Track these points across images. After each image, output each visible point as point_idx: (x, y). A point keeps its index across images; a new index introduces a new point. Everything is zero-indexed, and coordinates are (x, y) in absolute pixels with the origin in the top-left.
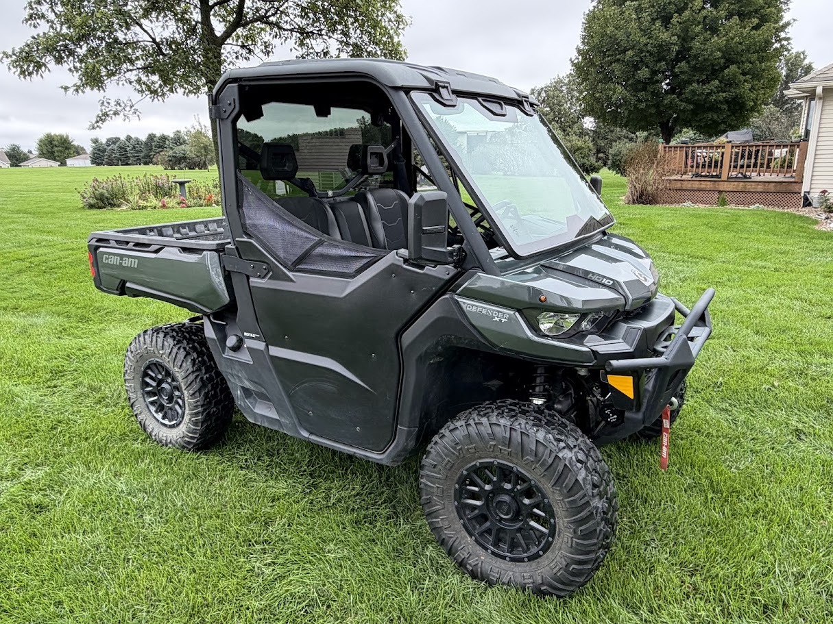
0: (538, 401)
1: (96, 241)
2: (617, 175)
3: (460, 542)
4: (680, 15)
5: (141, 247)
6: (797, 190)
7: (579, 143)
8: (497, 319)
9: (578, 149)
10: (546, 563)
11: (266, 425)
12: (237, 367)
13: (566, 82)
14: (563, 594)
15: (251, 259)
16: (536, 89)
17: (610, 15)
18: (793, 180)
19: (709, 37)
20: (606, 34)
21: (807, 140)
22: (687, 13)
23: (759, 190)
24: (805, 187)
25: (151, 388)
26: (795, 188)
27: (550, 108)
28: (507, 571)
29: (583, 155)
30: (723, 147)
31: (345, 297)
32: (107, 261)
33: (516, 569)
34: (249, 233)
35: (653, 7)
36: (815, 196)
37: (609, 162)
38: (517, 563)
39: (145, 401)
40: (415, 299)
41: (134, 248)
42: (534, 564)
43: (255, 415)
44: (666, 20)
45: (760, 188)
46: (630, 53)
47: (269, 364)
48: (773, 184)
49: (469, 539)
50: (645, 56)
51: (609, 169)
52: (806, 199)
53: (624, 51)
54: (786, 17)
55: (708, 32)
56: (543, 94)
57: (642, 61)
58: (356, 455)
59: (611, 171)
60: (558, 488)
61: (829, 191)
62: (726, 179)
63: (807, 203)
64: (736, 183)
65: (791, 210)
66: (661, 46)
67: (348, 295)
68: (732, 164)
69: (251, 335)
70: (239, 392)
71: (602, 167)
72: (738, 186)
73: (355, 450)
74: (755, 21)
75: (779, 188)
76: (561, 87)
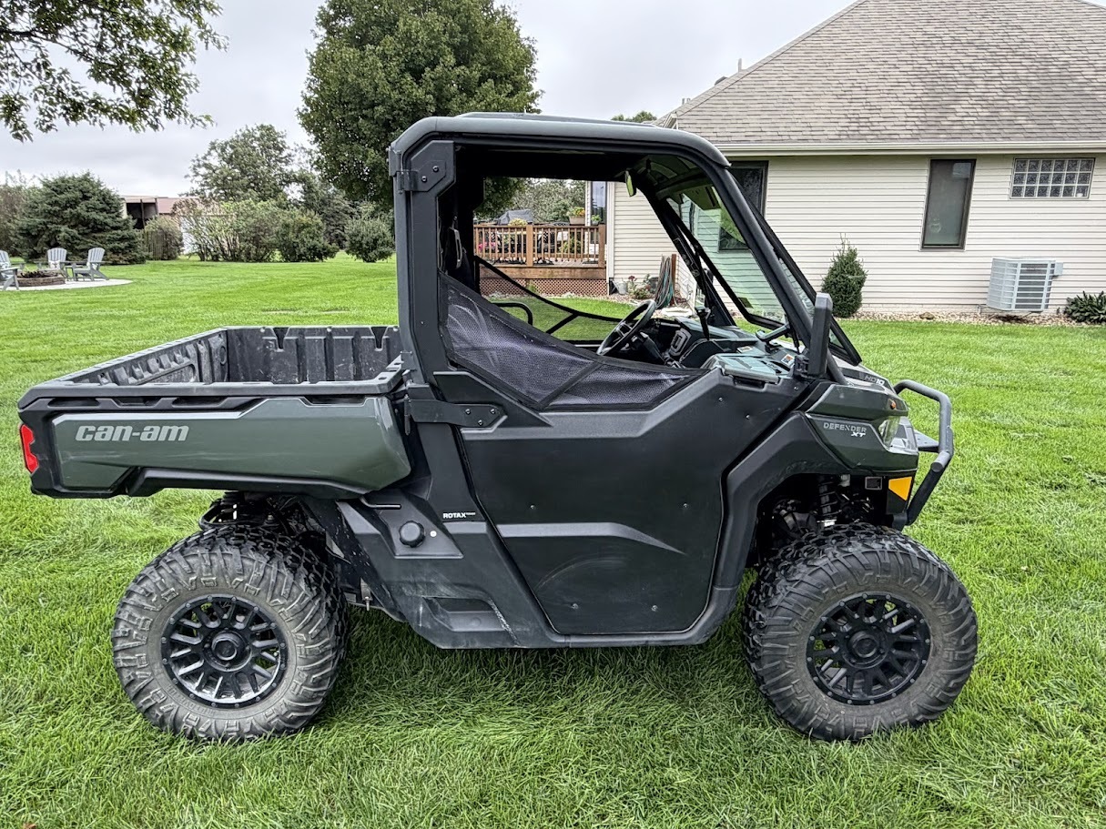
0: (829, 523)
1: (50, 404)
2: (358, 261)
3: (816, 704)
4: (432, 70)
5: (201, 403)
6: (602, 277)
7: (305, 219)
8: (855, 434)
9: (304, 227)
10: (920, 689)
11: (477, 645)
12: (427, 570)
13: (258, 135)
14: (935, 717)
15: (466, 400)
16: (218, 142)
17: (350, 58)
18: (595, 265)
19: (465, 99)
20: (347, 81)
21: (605, 224)
22: (439, 68)
23: (567, 277)
24: (609, 274)
25: (188, 650)
26: (599, 274)
27: (241, 169)
28: (874, 715)
29: (311, 235)
30: (525, 229)
31: (642, 436)
32: (89, 438)
33: (884, 710)
34: (459, 362)
35: (399, 55)
36: (618, 283)
37: (347, 244)
38: (883, 703)
39: (172, 676)
40: (751, 424)
41: (174, 406)
42: (903, 697)
43: (455, 637)
44: (417, 74)
45: (567, 274)
46: (380, 109)
47: (497, 550)
48: (579, 270)
49: (824, 696)
50: (399, 114)
51: (348, 252)
52: (612, 285)
53: (372, 106)
54: (536, 86)
55: (464, 94)
56: (229, 150)
57: (394, 120)
58: (650, 643)
59: (350, 256)
60: (943, 603)
61: (636, 276)
62: (531, 265)
63: (614, 290)
64: (542, 270)
65: (601, 298)
66: (415, 104)
67: (648, 433)
68: (536, 248)
69: (459, 515)
70: (421, 609)
71: (338, 251)
72: (545, 273)
73: (646, 639)
74: (510, 87)
75: (585, 274)
76: (252, 142)
